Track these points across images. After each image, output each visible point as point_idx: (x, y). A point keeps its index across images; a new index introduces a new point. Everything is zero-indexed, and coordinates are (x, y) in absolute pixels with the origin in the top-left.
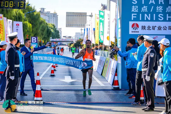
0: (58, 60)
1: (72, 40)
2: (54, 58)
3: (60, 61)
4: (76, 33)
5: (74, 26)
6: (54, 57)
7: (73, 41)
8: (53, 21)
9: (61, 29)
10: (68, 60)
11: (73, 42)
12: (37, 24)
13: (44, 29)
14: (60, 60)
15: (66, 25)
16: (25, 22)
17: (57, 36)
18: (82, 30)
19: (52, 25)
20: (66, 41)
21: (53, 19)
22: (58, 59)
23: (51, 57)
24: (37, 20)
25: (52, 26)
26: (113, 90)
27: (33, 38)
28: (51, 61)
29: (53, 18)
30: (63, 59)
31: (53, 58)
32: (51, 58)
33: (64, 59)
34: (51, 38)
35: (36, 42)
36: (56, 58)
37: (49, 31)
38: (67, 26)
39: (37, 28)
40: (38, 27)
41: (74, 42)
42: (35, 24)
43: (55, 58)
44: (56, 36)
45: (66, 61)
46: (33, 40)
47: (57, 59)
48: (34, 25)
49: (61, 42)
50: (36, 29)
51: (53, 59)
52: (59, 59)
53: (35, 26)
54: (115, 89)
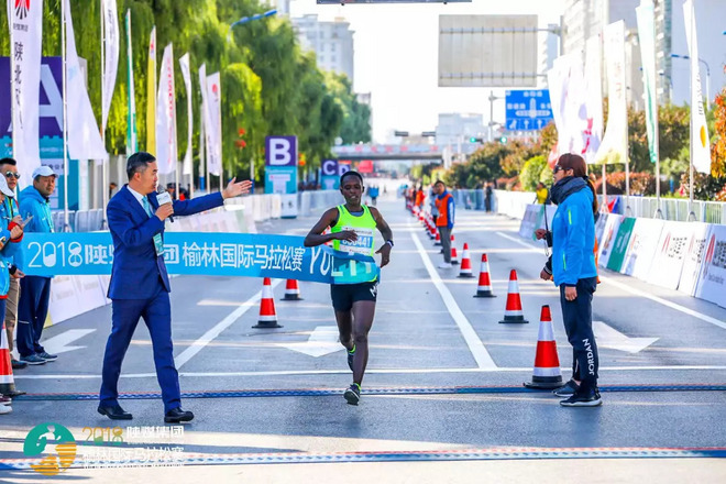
0: (214, 254)
1: (435, 148)
2: (191, 248)
3: (225, 257)
4: (441, 116)
5: (476, 80)
6: (189, 245)
7: (438, 153)
8: (333, 59)
9: (369, 95)
10: (279, 250)
11: (440, 157)
12: (282, 76)
13: (313, 99)
14: (228, 254)
15: (441, 77)
16: (234, 67)
17: (360, 132)
18: (495, 98)
19: (335, 77)
20: (404, 154)
21: (333, 50)
22: (214, 249)
23: (177, 246)
24: (283, 55)
25: (335, 83)
26: (528, 389)
27: (273, 142)
28: (177, 262)
29: (333, 45)
30: (246, 250)
31: (185, 248)
32: (172, 251)
33: (255, 250)
34: (339, 140)
35: (292, 163)
36: (203, 246)
37: (331, 108)
38: (444, 81)
39: (282, 93)
40: (288, 86)
41: (444, 157)
42: (277, 77)
43: (198, 248)
44: (355, 131)
45: (265, 256)
46: (274, 152)
47: (210, 252)
48: (269, 81)
49: (373, 162)
50: (279, 97)
51: (185, 254)
52: (218, 252)
53: (275, 83)
54: (541, 385)
